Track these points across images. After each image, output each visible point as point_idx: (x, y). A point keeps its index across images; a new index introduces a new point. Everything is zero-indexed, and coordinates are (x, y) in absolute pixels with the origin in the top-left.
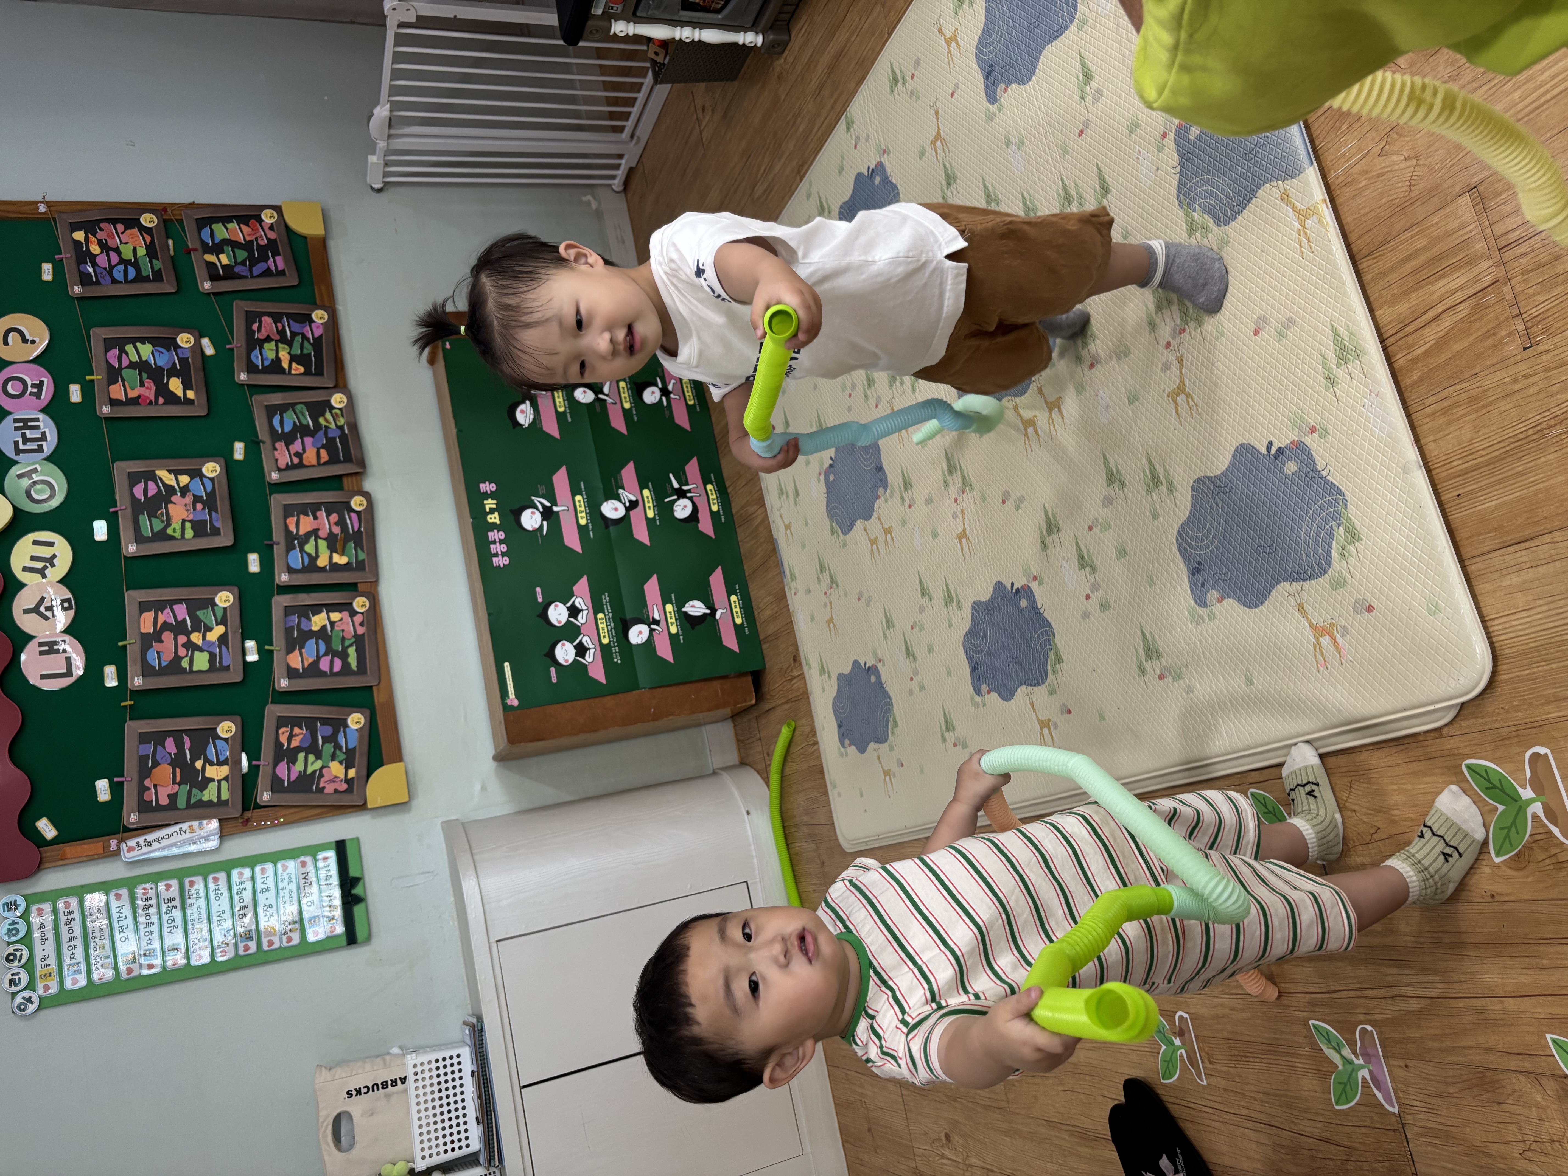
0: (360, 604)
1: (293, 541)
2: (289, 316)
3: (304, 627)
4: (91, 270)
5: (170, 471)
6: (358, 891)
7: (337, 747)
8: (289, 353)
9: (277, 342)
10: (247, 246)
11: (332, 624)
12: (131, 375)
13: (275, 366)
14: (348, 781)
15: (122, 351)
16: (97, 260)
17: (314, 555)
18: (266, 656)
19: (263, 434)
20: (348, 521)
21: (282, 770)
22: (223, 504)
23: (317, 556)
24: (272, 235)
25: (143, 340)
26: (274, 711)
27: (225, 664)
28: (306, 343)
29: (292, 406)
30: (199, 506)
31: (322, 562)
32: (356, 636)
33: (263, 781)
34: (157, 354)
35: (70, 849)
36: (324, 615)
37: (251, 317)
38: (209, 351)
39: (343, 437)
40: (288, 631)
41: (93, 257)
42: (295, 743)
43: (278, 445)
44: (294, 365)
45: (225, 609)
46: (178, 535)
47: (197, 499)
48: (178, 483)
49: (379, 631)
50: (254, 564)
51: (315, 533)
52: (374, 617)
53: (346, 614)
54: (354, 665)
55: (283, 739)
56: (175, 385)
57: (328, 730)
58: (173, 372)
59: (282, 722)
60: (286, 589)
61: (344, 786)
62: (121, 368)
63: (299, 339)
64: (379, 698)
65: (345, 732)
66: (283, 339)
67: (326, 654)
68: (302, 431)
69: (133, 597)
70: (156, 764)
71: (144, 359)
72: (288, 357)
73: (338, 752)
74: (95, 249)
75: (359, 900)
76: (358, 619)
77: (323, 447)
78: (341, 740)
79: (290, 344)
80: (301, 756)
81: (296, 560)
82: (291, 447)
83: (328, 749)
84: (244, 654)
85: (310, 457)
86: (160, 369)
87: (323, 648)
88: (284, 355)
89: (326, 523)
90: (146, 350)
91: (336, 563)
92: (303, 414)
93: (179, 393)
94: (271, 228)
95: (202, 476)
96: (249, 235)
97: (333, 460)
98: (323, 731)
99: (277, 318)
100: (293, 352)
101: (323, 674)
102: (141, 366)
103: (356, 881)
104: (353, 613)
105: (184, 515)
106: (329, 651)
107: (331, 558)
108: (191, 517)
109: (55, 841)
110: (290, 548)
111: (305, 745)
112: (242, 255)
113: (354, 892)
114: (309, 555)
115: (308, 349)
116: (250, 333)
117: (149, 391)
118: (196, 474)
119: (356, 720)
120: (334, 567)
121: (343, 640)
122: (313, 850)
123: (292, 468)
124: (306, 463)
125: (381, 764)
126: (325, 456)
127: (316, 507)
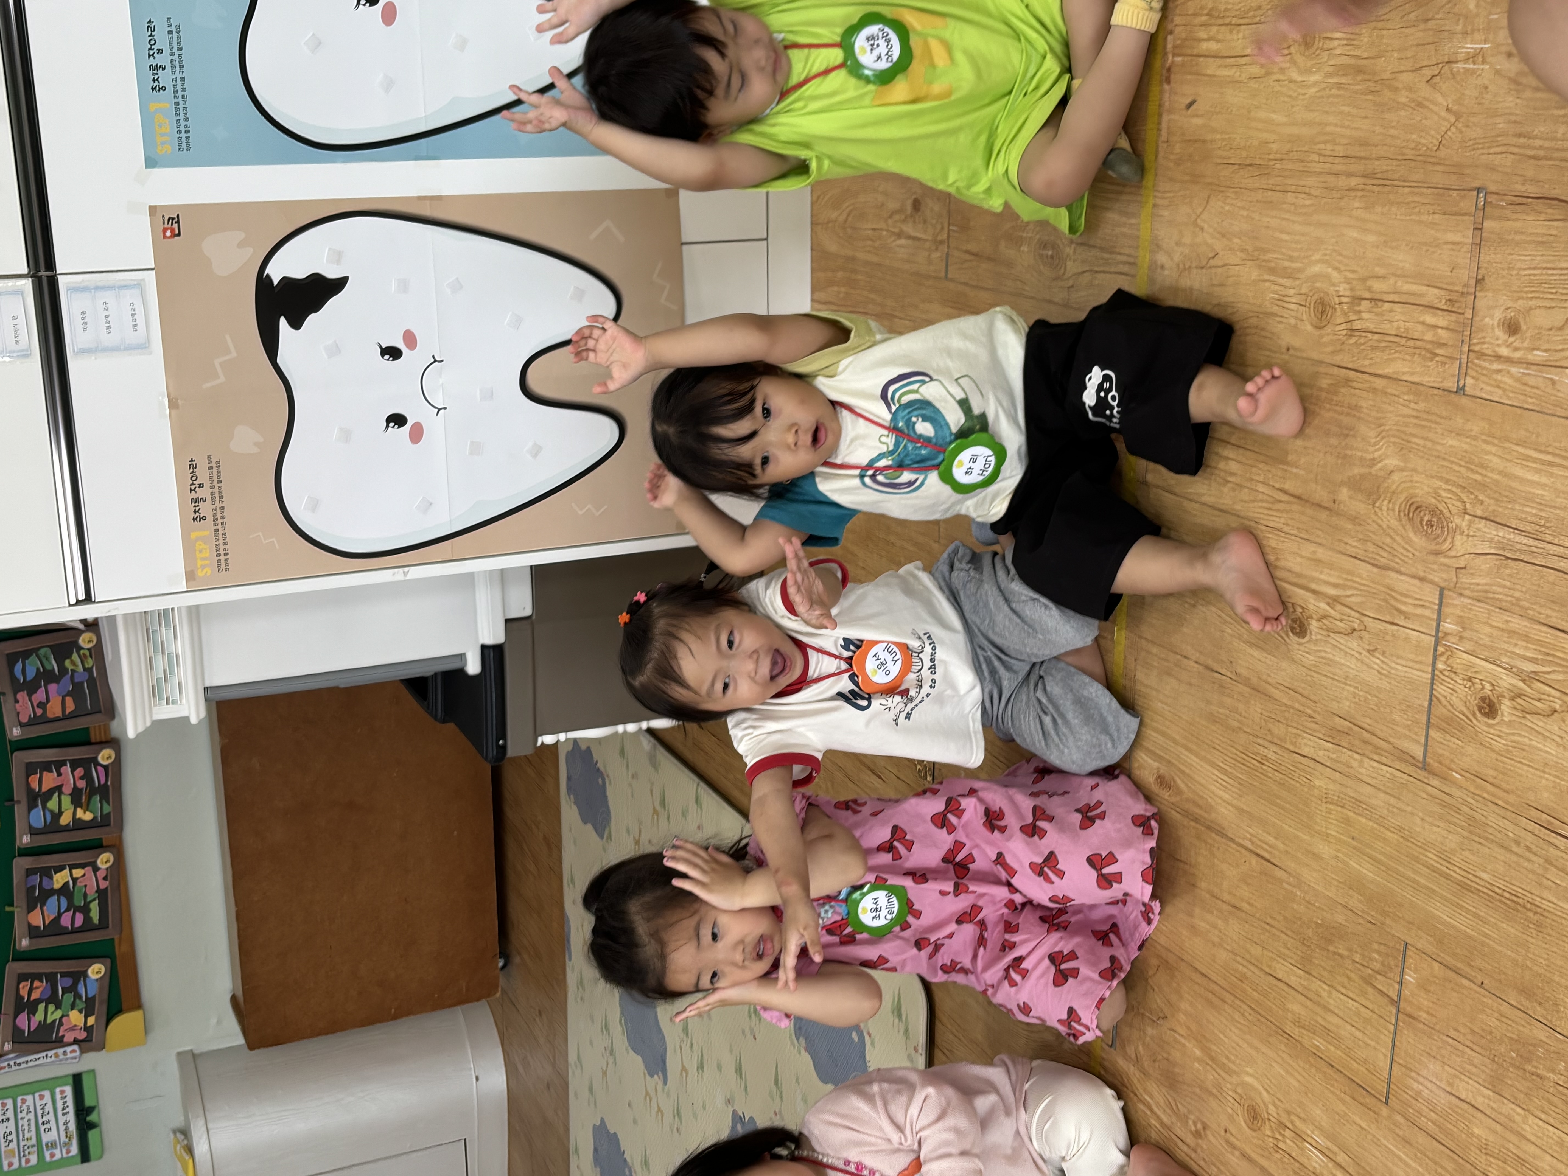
1: (36, 798)
3: (46, 885)
6: (92, 1118)
7: (77, 996)
11: (75, 880)
14: (88, 1029)
17: (57, 811)
20: (94, 775)
21: (22, 1021)
23: (60, 813)
26: (14, 968)
29: (36, 651)
31: (65, 819)
32: (98, 891)
36: (67, 871)
39: (92, 681)
40: (30, 890)
42: (35, 995)
43: (19, 696)
49: (122, 887)
51: (59, 789)
52: (118, 871)
53: (89, 869)
54: (96, 920)
55: (24, 993)
57: (68, 982)
59: (22, 977)
60: (27, 852)
61: (83, 1035)
64: (120, 950)
65: (85, 982)
67: (67, 910)
68: (47, 677)
75: (92, 1126)
76: (101, 874)
77: (69, 694)
80: (42, 1007)
81: (38, 818)
82: (34, 697)
83: (69, 998)
85: (54, 707)
87: (64, 904)
89: (69, 778)
91: (80, 820)
92: (47, 658)
97: (80, 710)
98: (63, 983)
101: (64, 932)
103: (91, 1110)
104: (96, 869)
106: (71, 906)
107: (74, 814)
110: (32, 806)
111: (46, 997)
113: (88, 1119)
114: (52, 812)
119: (96, 971)
120: (78, 825)
121: (85, 895)
122: (50, 1084)
123: (34, 721)
124: (50, 715)
125: (119, 1011)
126: (70, 706)
127: (60, 764)
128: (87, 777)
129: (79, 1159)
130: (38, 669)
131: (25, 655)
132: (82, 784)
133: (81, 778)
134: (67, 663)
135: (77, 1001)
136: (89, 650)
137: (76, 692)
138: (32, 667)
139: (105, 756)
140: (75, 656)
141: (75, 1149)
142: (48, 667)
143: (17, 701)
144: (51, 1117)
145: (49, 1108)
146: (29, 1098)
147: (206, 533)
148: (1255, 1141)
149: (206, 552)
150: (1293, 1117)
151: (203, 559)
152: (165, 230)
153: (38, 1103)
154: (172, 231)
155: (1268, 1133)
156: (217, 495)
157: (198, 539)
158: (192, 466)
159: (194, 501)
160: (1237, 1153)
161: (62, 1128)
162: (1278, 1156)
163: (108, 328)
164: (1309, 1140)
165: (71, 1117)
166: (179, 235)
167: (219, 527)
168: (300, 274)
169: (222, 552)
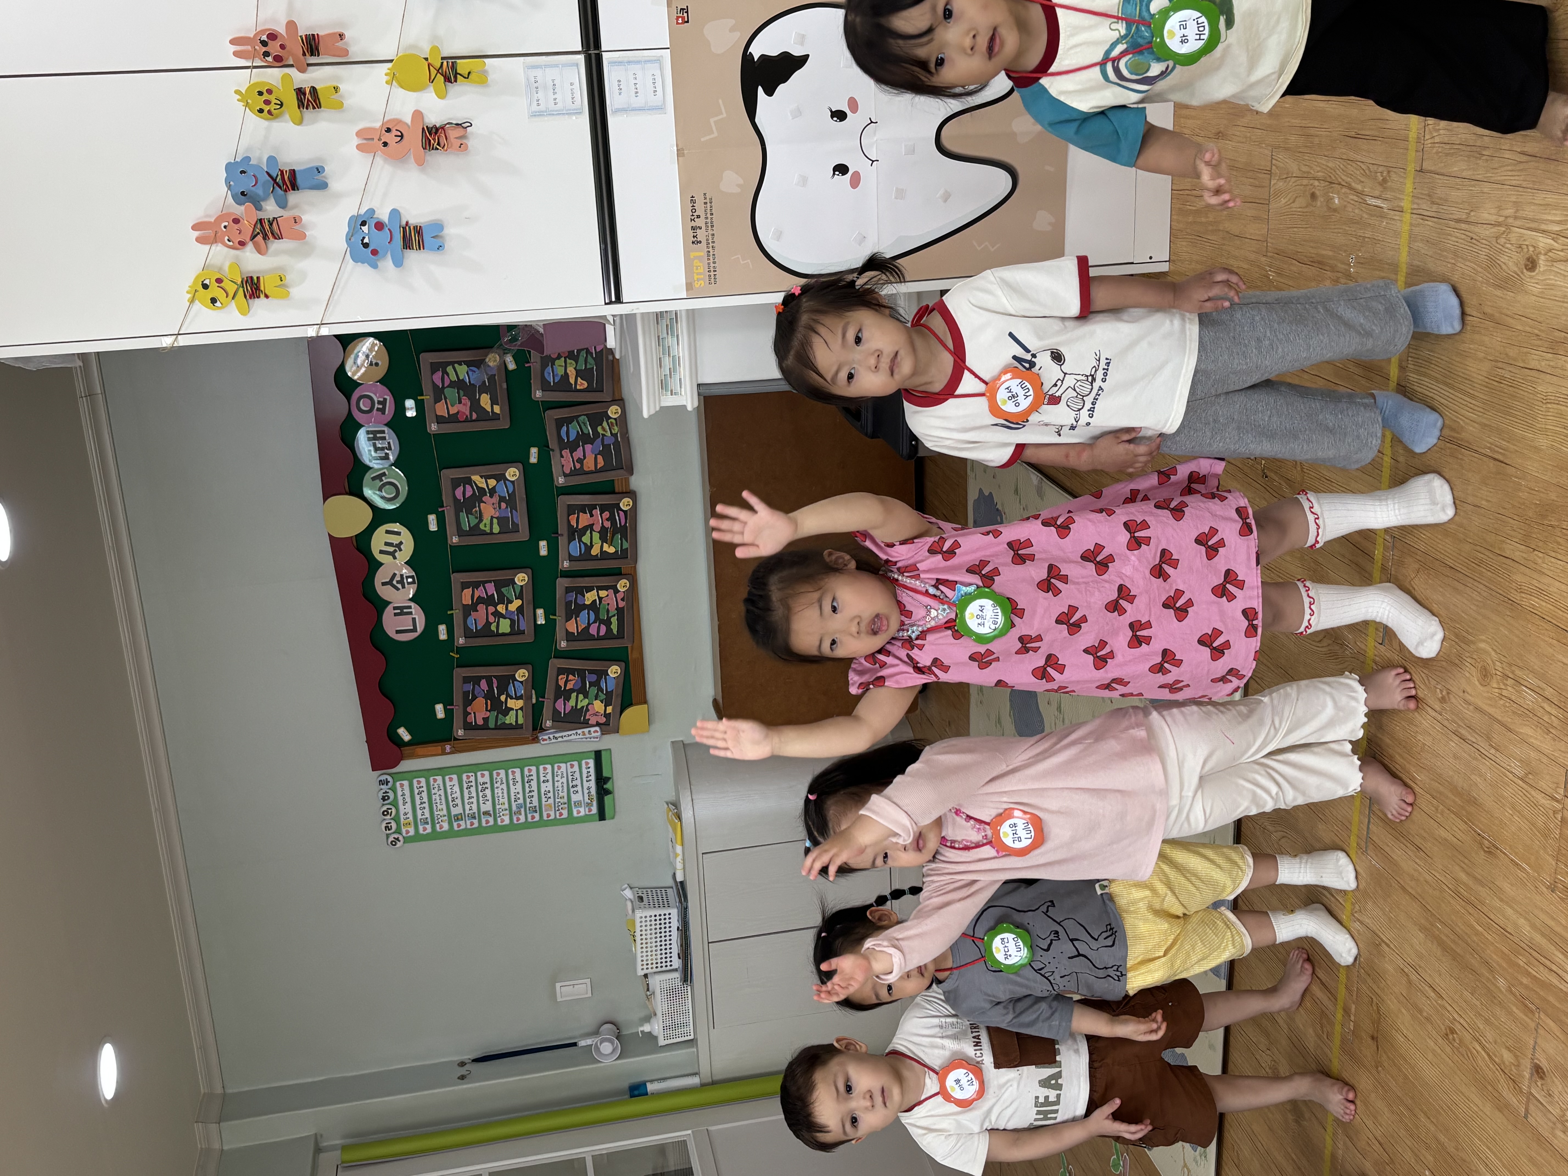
1: (575, 533)
3: (579, 602)
5: (481, 477)
6: (608, 786)
7: (600, 689)
8: (575, 369)
9: (565, 358)
11: (600, 599)
12: (451, 393)
13: (564, 384)
14: (606, 715)
15: (445, 372)
17: (589, 545)
18: (551, 624)
19: (553, 443)
20: (617, 518)
21: (560, 705)
22: (521, 506)
23: (592, 546)
25: (460, 363)
26: (555, 664)
27: (521, 628)
28: (589, 357)
29: (577, 418)
30: (503, 505)
31: (595, 551)
32: (618, 609)
33: (547, 712)
34: (470, 373)
35: (420, 750)
36: (594, 593)
38: (512, 366)
39: (617, 444)
40: (568, 604)
42: (569, 686)
43: (564, 453)
44: (579, 380)
45: (522, 586)
46: (488, 529)
47: (502, 499)
48: (487, 486)
49: (635, 606)
50: (543, 548)
51: (591, 527)
52: (633, 594)
53: (611, 592)
54: (615, 632)
55: (561, 683)
56: (485, 400)
57: (594, 678)
58: (483, 389)
59: (561, 671)
60: (567, 574)
61: (603, 720)
62: (443, 387)
63: (584, 354)
64: (632, 656)
65: (606, 679)
66: (570, 355)
67: (595, 622)
68: (584, 438)
69: (457, 578)
70: (475, 698)
71: (461, 378)
72: (574, 372)
75: (608, 792)
76: (620, 596)
77: (600, 453)
78: (603, 686)
79: (576, 359)
80: (574, 695)
81: (575, 549)
82: (574, 454)
83: (593, 691)
84: (535, 620)
85: (589, 465)
86: (473, 387)
87: (592, 617)
88: (571, 371)
89: (599, 519)
90: (462, 370)
91: (605, 552)
92: (585, 424)
93: (488, 408)
95: (505, 479)
97: (607, 466)
98: (590, 678)
100: (578, 368)
101: (592, 638)
102: (459, 384)
103: (608, 779)
104: (616, 591)
105: (492, 512)
106: (597, 619)
107: (602, 547)
108: (497, 515)
109: (409, 744)
110: (571, 539)
111: (577, 688)
113: (605, 786)
114: (585, 544)
115: (591, 363)
117: (465, 407)
118: (500, 478)
119: (614, 671)
120: (604, 555)
121: (608, 611)
122: (578, 756)
123: (574, 473)
124: (585, 469)
125: (631, 705)
126: (601, 462)
127: (592, 507)
128: (612, 519)
129: (597, 817)
130: (578, 432)
131: (569, 421)
132: (608, 524)
133: (607, 520)
134: (599, 429)
135: (600, 693)
136: (615, 419)
137: (605, 452)
138: (574, 430)
139: (625, 504)
140: (605, 424)
141: (594, 810)
142: (586, 432)
143: (562, 456)
144: (578, 782)
145: (577, 775)
146: (563, 766)
147: (702, 254)
148: (1485, 695)
149: (701, 267)
150: (1513, 668)
151: (698, 274)
152: (678, 18)
153: (570, 770)
154: (683, 18)
155: (1495, 685)
156: (709, 225)
157: (696, 258)
158: (693, 201)
159: (693, 228)
160: (1471, 708)
161: (586, 791)
162: (1502, 702)
163: (637, 93)
164: (1525, 683)
165: (593, 784)
166: (688, 22)
167: (710, 249)
168: (774, 52)
169: (712, 269)
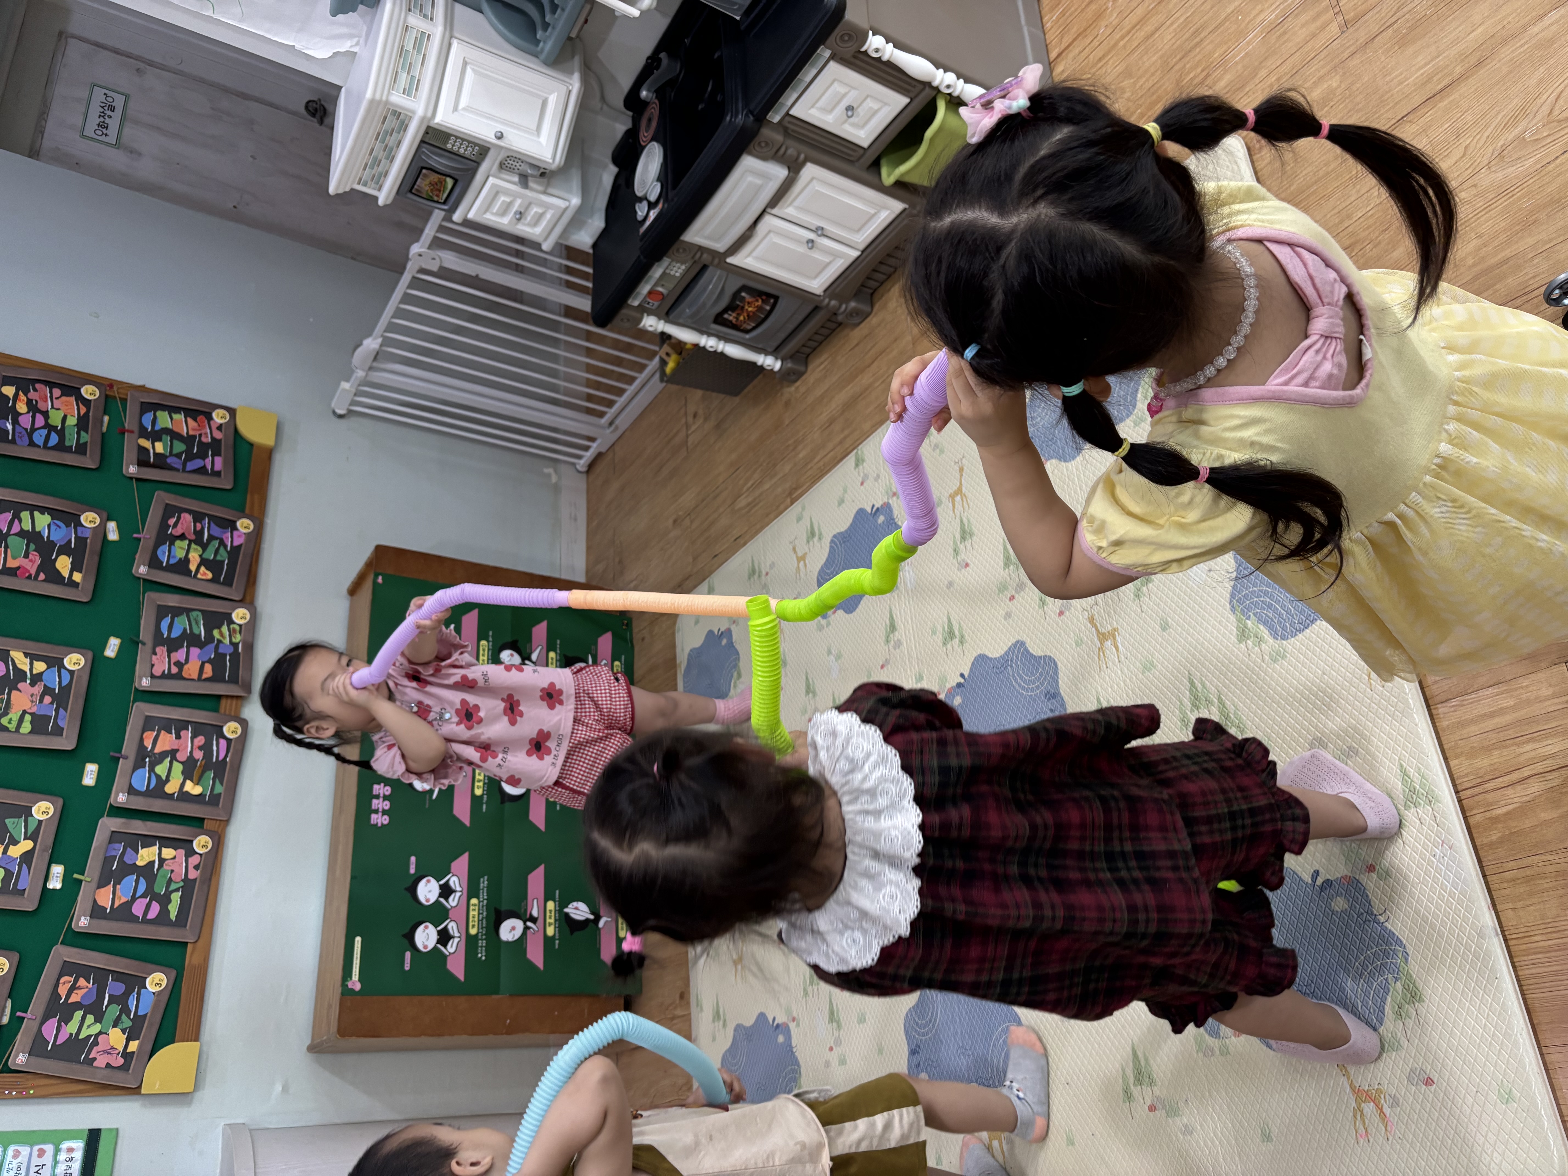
0: (202, 843)
1: (145, 758)
2: (212, 518)
3: (128, 859)
4: (10, 427)
5: (26, 655)
7: (125, 1010)
8: (200, 556)
9: (190, 541)
10: (189, 440)
11: (162, 861)
12: (17, 544)
13: (182, 567)
14: (127, 1056)
15: (17, 517)
16: (20, 419)
17: (164, 778)
18: (72, 884)
19: (146, 633)
20: (215, 748)
21: (49, 1030)
22: (76, 703)
23: (168, 780)
24: (218, 435)
25: (43, 510)
26: (61, 953)
27: (20, 887)
28: (222, 549)
29: (188, 611)
30: (48, 699)
31: (171, 788)
32: (186, 880)
33: (23, 1038)
34: (53, 527)
36: (156, 849)
37: (170, 511)
38: (113, 535)
39: (235, 656)
40: (108, 861)
41: (16, 415)
42: (75, 998)
43: (158, 650)
44: (203, 569)
45: (40, 822)
46: (12, 727)
47: (47, 691)
48: (31, 669)
49: (213, 880)
50: (90, 775)
51: (172, 754)
52: (213, 861)
53: (181, 852)
54: (173, 915)
55: (63, 990)
56: (64, 564)
57: (120, 988)
58: (65, 550)
59: (68, 968)
60: (119, 812)
61: (119, 1061)
62: (8, 534)
63: (216, 543)
64: (192, 958)
65: (139, 994)
66: (198, 540)
67: (144, 896)
68: (192, 640)
71: (37, 529)
72: (198, 559)
73: (124, 1017)
74: (22, 407)
76: (194, 860)
77: (210, 661)
78: (132, 1003)
79: (204, 547)
80: (79, 1014)
81: (141, 780)
82: (172, 655)
83: (114, 1011)
84: (46, 879)
85: (192, 669)
86: (52, 544)
87: (142, 887)
88: (195, 557)
89: (188, 744)
90: (43, 521)
91: (187, 792)
92: (197, 623)
93: (66, 574)
94: (220, 428)
95: (61, 666)
96: (194, 429)
97: (217, 677)
98: (114, 988)
99: (198, 517)
100: (205, 556)
101: (134, 919)
102: (32, 537)
104: (191, 852)
105: (27, 706)
106: (150, 892)
107: (183, 785)
108: (34, 710)
110: (139, 764)
111: (87, 1002)
112: (179, 447)
114: (158, 777)
115: (223, 556)
116: (164, 526)
117: (33, 564)
118: (56, 663)
119: (156, 981)
120: (184, 796)
121: (169, 882)
122: (56, 1137)
123: (167, 677)
124: (185, 675)
125: (172, 1040)
126: (208, 671)
127: (182, 726)
128: (206, 748)
130: (185, 629)
131: (177, 612)
132: (199, 755)
133: (200, 748)
134: (216, 633)
136: (240, 626)
137: (218, 662)
138: (180, 626)
139: (231, 730)
140: (225, 629)
142: (196, 631)
143: (155, 654)
146: (25, 1150)
